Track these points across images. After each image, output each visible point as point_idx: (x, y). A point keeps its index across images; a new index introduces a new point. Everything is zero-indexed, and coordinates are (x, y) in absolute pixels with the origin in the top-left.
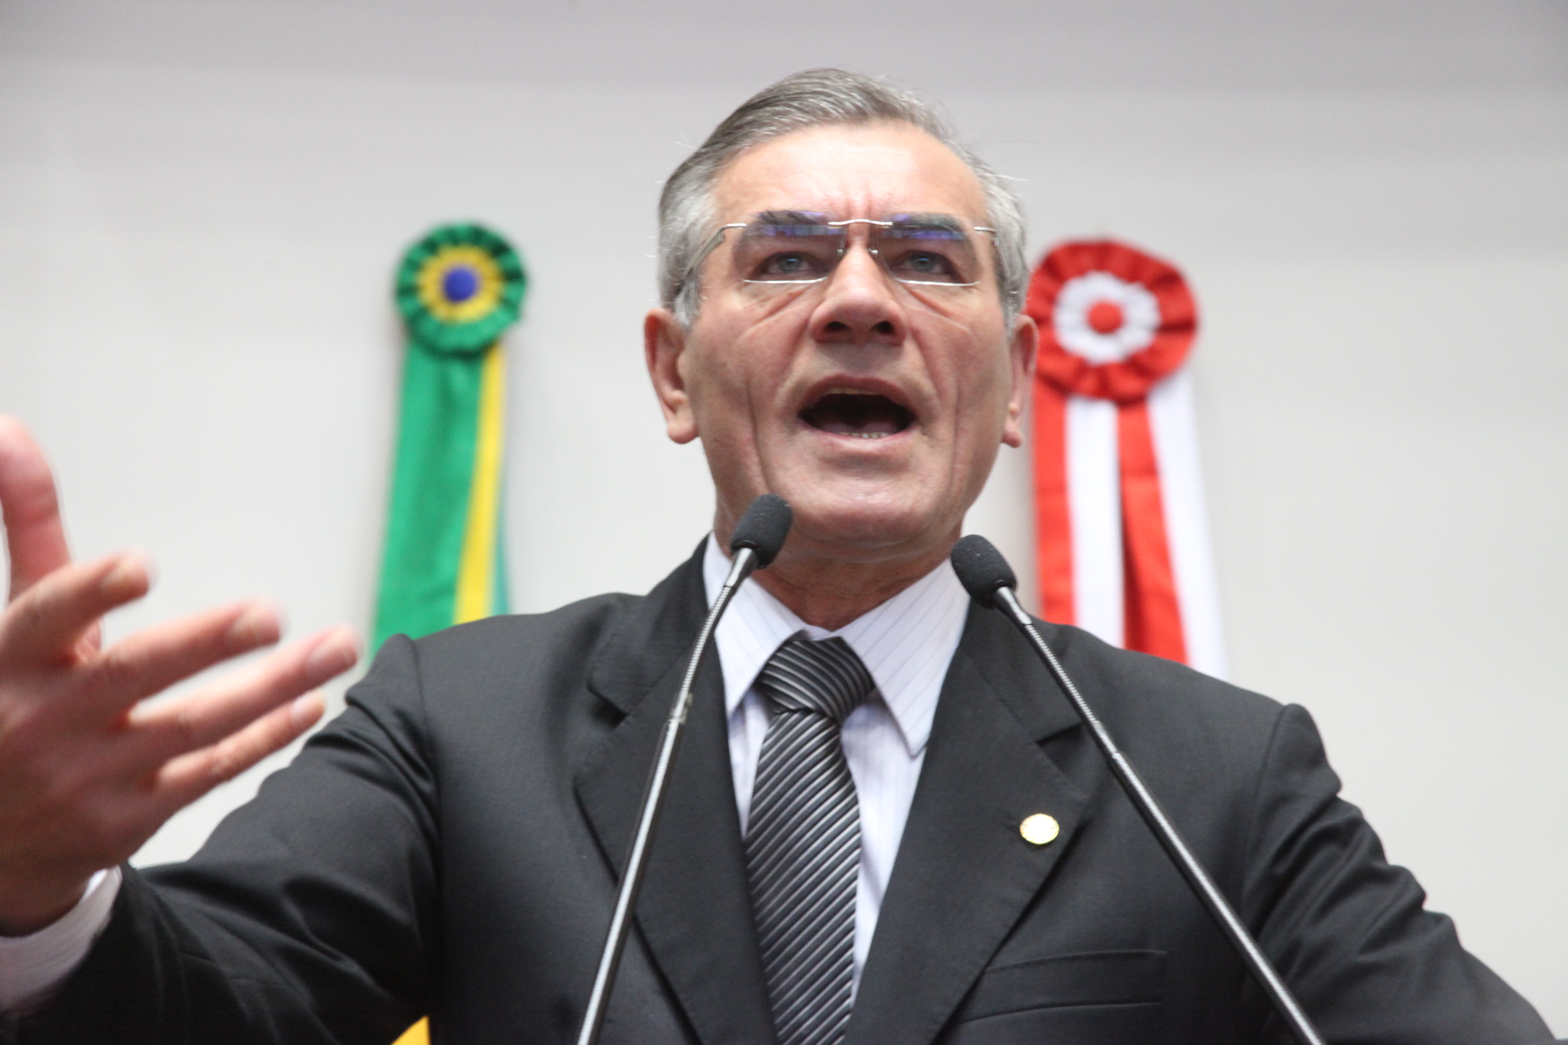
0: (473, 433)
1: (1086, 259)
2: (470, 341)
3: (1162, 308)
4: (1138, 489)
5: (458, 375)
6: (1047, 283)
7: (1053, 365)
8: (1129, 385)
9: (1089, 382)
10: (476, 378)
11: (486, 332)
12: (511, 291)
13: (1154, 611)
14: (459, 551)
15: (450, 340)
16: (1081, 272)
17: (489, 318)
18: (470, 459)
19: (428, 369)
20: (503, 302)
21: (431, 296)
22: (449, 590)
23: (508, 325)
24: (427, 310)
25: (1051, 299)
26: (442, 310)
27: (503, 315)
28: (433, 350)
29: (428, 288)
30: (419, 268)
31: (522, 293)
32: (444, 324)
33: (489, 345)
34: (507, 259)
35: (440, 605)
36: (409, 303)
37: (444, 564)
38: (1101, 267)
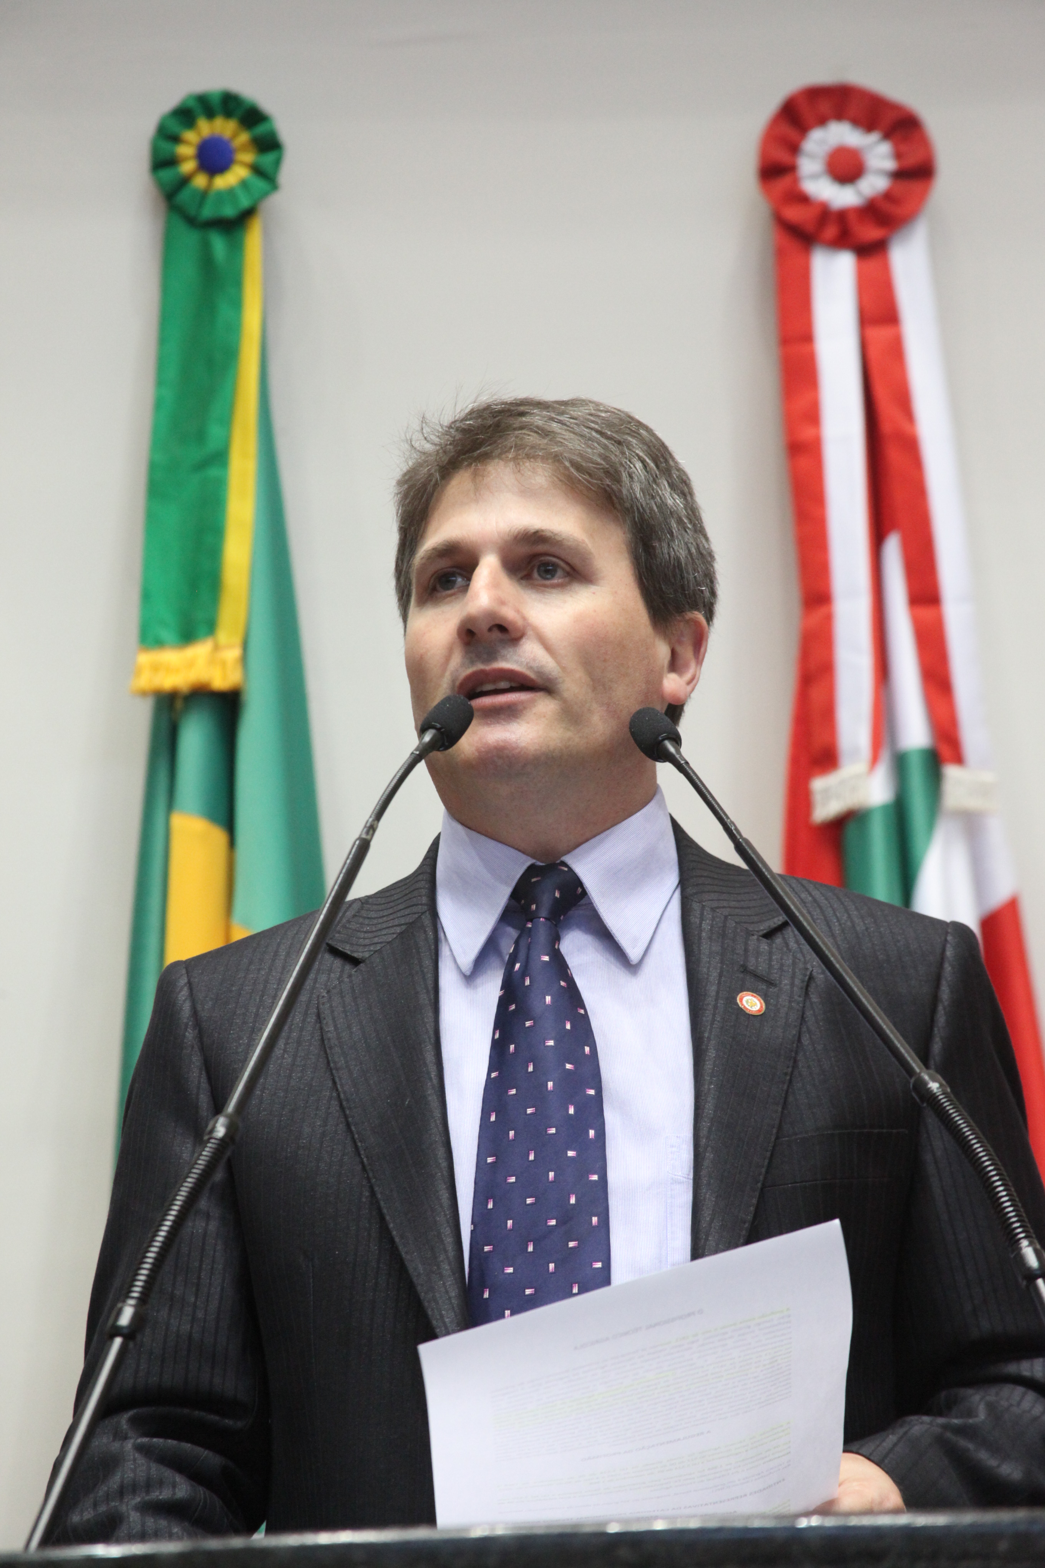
0: (237, 304)
1: (825, 106)
2: (229, 211)
3: (898, 155)
4: (879, 334)
5: (218, 244)
6: (788, 130)
7: (794, 214)
8: (870, 233)
9: (831, 231)
10: (237, 248)
11: (245, 202)
12: (267, 159)
13: (894, 455)
14: (227, 421)
15: (207, 212)
16: (822, 121)
17: (244, 184)
18: (235, 328)
19: (190, 238)
20: (257, 170)
21: (188, 167)
22: (221, 457)
23: (265, 195)
24: (185, 181)
25: (794, 149)
26: (200, 181)
27: (260, 184)
28: (192, 221)
29: (185, 159)
30: (176, 139)
31: (278, 163)
32: (204, 194)
33: (247, 215)
34: (261, 129)
35: (213, 472)
36: (167, 174)
37: (215, 431)
38: (839, 116)
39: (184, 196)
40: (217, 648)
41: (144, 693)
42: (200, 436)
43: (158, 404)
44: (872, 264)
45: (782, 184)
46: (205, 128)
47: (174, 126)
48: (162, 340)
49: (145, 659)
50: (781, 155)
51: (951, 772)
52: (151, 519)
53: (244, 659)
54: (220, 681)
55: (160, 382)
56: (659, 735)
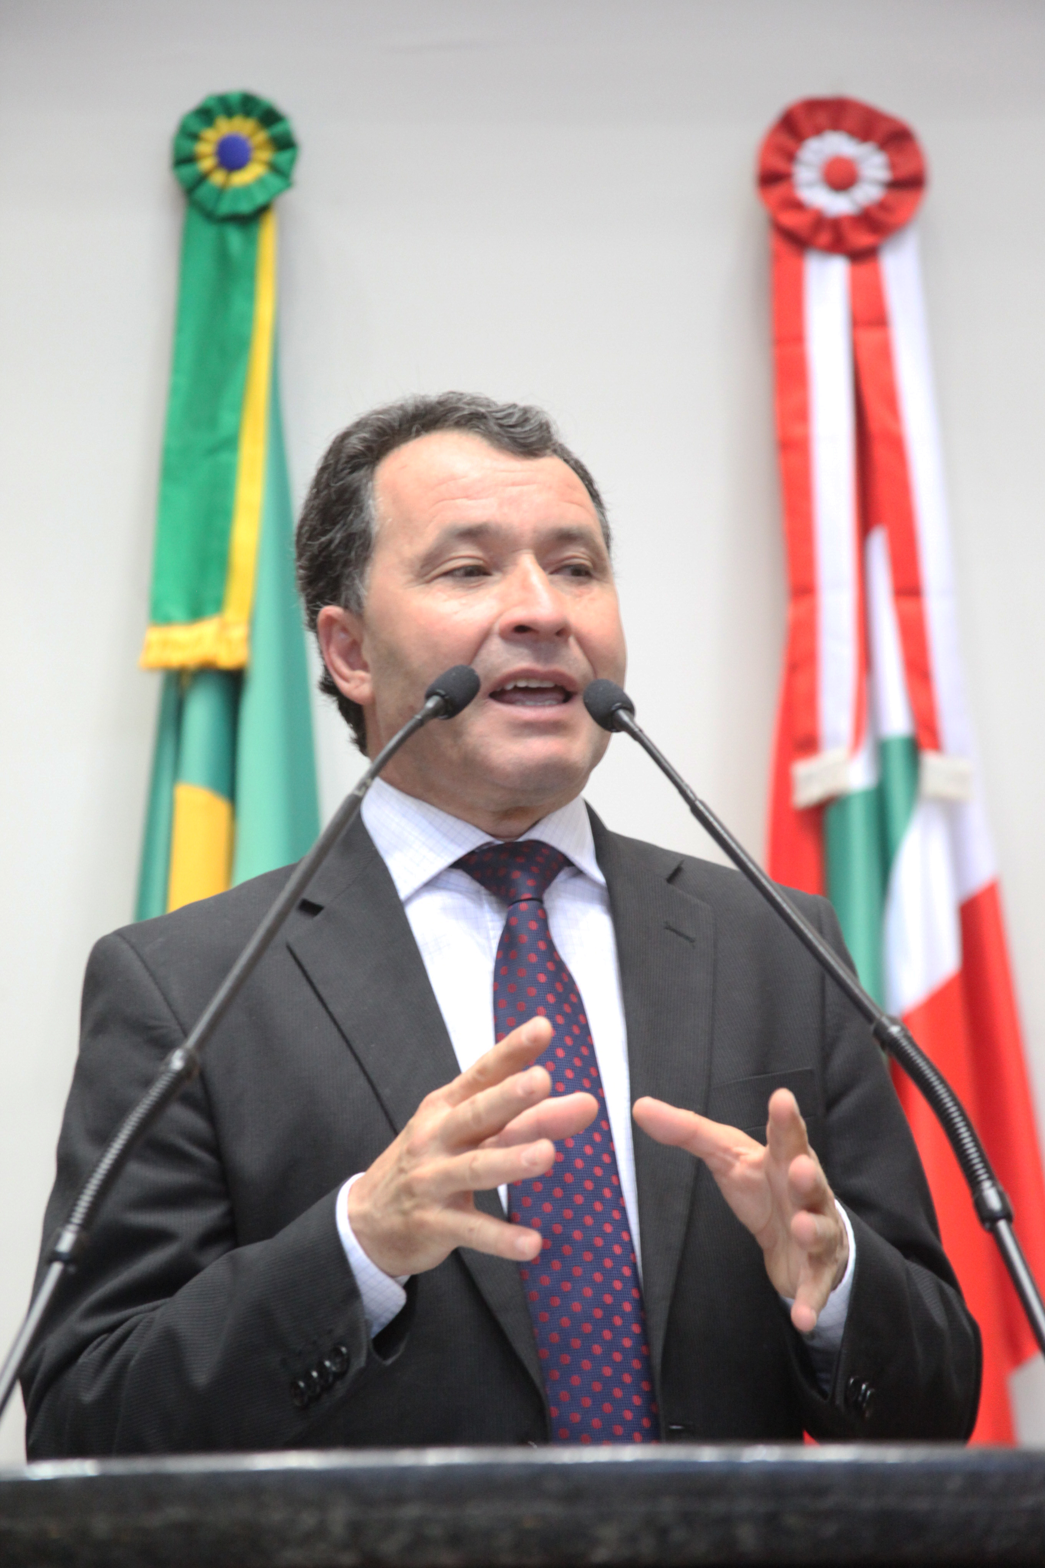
0: (251, 296)
1: (822, 118)
2: (245, 207)
3: (893, 166)
4: (870, 337)
5: (235, 238)
6: (786, 140)
7: (790, 220)
8: (862, 239)
9: (825, 237)
10: (252, 243)
11: (260, 198)
12: (283, 158)
13: (880, 453)
14: (239, 407)
15: (225, 207)
16: (818, 131)
17: (260, 182)
18: (248, 318)
19: (207, 233)
20: (275, 169)
21: (207, 163)
22: (231, 443)
23: (280, 192)
24: (202, 178)
25: (791, 157)
26: (218, 178)
27: (275, 182)
28: (210, 216)
29: (204, 156)
30: (195, 137)
31: (292, 161)
32: (221, 191)
33: (262, 211)
34: (278, 129)
35: (223, 457)
36: (187, 171)
37: (226, 418)
38: (836, 126)
39: (202, 192)
40: (224, 627)
41: (151, 669)
42: (212, 422)
43: (173, 391)
44: (864, 269)
45: (778, 191)
46: (225, 127)
47: (195, 126)
48: (179, 329)
49: (155, 635)
50: (779, 164)
51: (931, 761)
52: (164, 502)
53: (250, 638)
54: (227, 658)
55: (175, 369)
56: (614, 704)
